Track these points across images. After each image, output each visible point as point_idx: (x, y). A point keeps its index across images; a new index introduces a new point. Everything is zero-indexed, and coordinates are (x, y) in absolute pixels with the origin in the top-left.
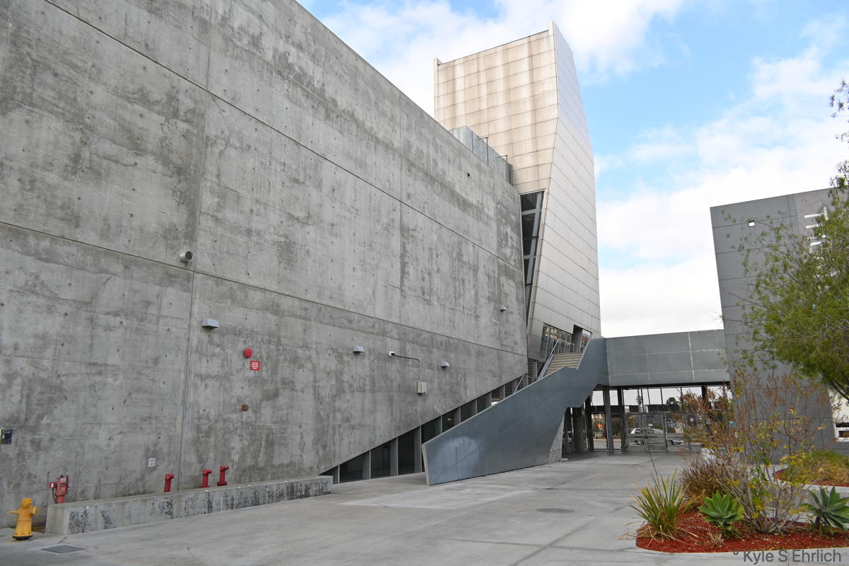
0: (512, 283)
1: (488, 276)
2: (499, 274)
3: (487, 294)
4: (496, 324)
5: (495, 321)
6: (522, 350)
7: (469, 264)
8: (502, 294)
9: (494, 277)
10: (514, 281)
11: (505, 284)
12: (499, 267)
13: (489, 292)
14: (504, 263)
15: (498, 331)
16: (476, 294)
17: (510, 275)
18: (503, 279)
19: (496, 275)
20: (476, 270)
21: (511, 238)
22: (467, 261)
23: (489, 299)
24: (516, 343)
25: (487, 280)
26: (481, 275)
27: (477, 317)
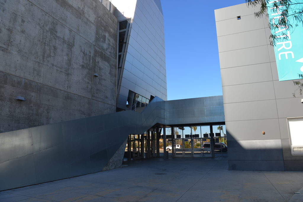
0: (107, 64)
1: (84, 53)
2: (95, 56)
3: (81, 64)
4: (88, 83)
5: (88, 81)
6: (112, 102)
7: (64, 39)
8: (96, 67)
9: (90, 56)
10: (109, 64)
11: (100, 63)
12: (96, 51)
13: (83, 62)
14: (100, 51)
15: (90, 87)
16: (70, 60)
17: (105, 58)
18: (98, 59)
19: (92, 55)
20: (71, 46)
21: (109, 40)
22: (62, 37)
23: (83, 66)
24: (107, 97)
25: (82, 54)
26: (76, 50)
27: (68, 74)
